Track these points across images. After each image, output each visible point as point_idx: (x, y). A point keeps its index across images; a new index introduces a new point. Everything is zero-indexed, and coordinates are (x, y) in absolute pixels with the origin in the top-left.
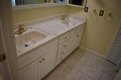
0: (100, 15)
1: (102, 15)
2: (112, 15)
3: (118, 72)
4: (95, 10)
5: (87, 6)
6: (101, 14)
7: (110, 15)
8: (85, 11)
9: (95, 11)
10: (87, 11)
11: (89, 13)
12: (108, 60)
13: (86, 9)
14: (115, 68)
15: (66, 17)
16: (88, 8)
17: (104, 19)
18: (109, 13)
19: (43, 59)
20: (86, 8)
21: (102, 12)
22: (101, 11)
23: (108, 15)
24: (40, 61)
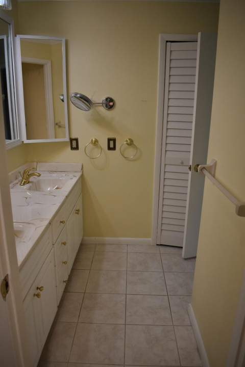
0: (109, 148)
1: (114, 148)
2: (134, 143)
3: (195, 258)
4: (96, 141)
5: (73, 137)
6: (112, 146)
7: (131, 143)
8: (72, 148)
9: (95, 143)
10: (77, 148)
11: (85, 149)
12: (161, 245)
13: (74, 143)
14: (181, 254)
15: (33, 174)
16: (77, 140)
17: (121, 156)
18: (127, 141)
19: (37, 288)
20: (71, 140)
21: (112, 143)
22: (109, 140)
23: (127, 146)
24: (34, 295)
